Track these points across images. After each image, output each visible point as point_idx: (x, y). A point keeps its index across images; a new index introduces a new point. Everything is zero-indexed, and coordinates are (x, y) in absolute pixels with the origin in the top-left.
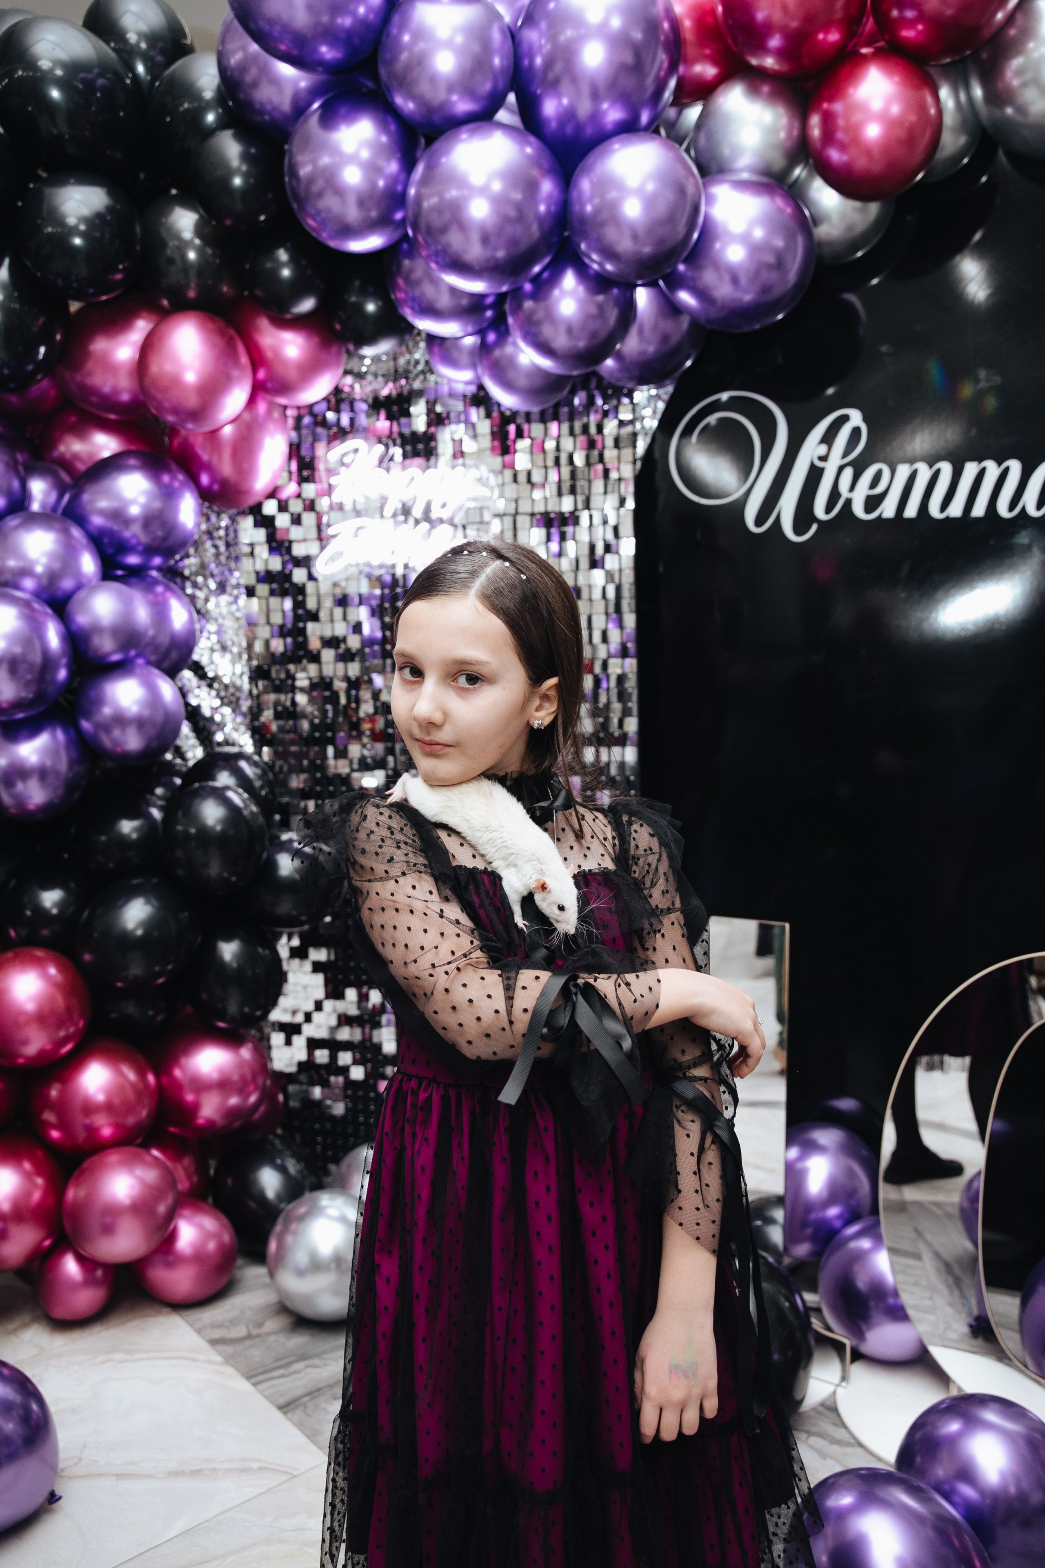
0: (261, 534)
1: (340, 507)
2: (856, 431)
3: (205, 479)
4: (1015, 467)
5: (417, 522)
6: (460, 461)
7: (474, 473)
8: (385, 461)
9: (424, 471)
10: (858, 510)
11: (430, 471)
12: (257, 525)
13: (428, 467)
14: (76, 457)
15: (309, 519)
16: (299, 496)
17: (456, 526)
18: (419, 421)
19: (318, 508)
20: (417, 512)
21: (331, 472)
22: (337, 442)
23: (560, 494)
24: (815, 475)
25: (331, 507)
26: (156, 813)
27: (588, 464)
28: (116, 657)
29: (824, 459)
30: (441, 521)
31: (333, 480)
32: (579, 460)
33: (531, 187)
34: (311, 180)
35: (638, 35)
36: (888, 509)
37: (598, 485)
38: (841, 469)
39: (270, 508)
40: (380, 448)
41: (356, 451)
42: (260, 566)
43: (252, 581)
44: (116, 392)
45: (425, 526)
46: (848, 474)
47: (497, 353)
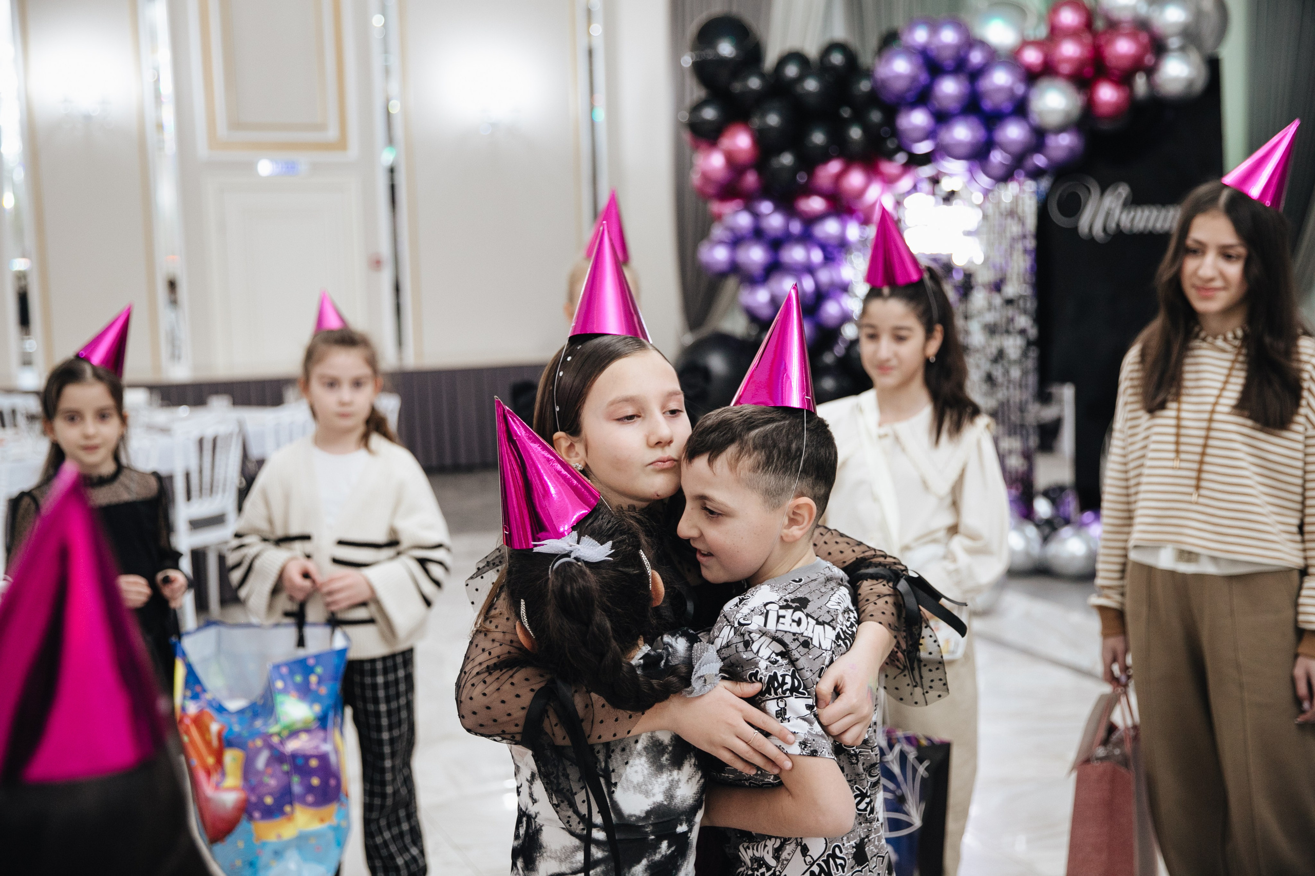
22: (910, 195)
44: (825, 186)
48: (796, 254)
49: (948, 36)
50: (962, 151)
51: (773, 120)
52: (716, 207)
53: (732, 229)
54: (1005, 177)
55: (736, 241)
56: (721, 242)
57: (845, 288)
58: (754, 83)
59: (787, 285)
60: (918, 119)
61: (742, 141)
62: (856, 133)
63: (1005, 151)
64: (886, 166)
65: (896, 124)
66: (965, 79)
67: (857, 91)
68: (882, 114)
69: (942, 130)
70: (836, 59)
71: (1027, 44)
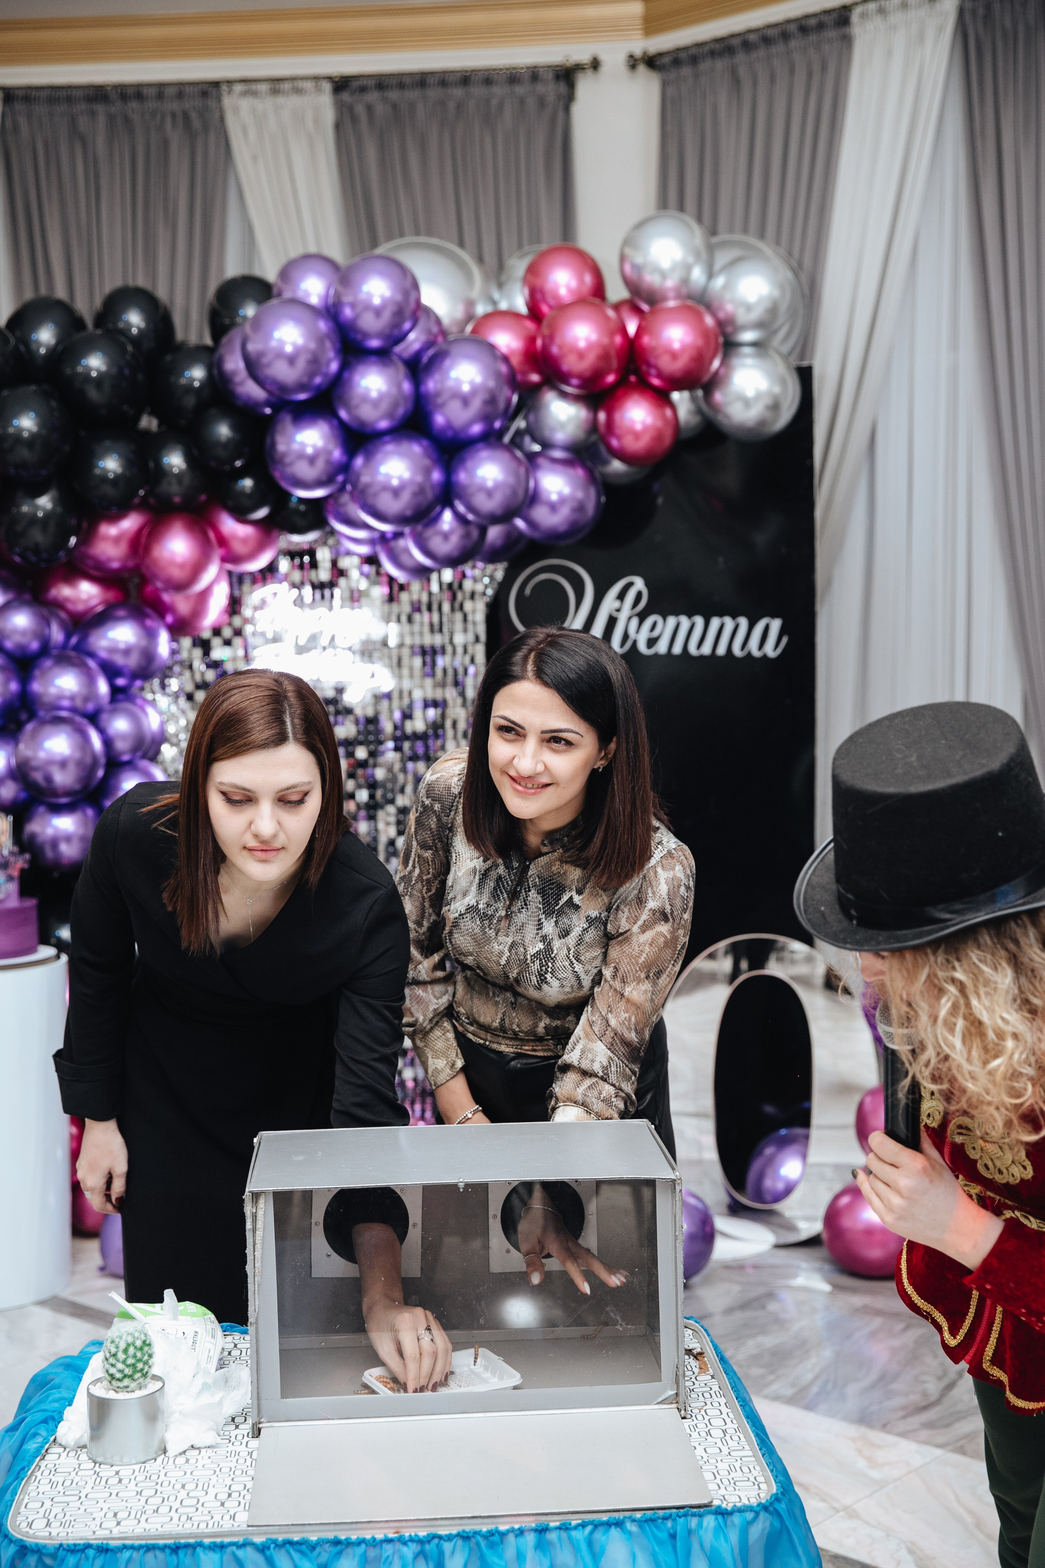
0: (198, 653)
1: (263, 634)
2: (639, 595)
3: (169, 619)
4: (743, 622)
5: (324, 648)
6: (356, 604)
8: (299, 602)
10: (642, 647)
12: (194, 645)
13: (331, 608)
14: (67, 599)
15: (237, 641)
16: (230, 624)
17: (354, 653)
18: (324, 574)
19: (243, 633)
20: (324, 641)
21: (256, 609)
22: (259, 585)
23: (432, 630)
24: (612, 622)
25: (254, 634)
27: (453, 609)
28: (125, 756)
29: (618, 610)
30: (344, 649)
31: (258, 614)
32: (446, 607)
33: (427, 472)
34: (284, 455)
35: (491, 384)
36: (662, 647)
37: (459, 626)
38: (630, 618)
39: (206, 634)
40: (295, 591)
41: (275, 594)
42: (198, 678)
43: (189, 687)
44: (110, 560)
45: (330, 651)
46: (635, 622)
47: (393, 544)
49: (377, 289)
50: (396, 505)
51: (28, 423)
54: (457, 559)
57: (150, 750)
59: (57, 744)
62: (175, 461)
63: (471, 508)
64: (230, 526)
65: (273, 445)
66: (402, 369)
67: (183, 381)
68: (233, 427)
69: (359, 461)
70: (135, 319)
71: (496, 316)
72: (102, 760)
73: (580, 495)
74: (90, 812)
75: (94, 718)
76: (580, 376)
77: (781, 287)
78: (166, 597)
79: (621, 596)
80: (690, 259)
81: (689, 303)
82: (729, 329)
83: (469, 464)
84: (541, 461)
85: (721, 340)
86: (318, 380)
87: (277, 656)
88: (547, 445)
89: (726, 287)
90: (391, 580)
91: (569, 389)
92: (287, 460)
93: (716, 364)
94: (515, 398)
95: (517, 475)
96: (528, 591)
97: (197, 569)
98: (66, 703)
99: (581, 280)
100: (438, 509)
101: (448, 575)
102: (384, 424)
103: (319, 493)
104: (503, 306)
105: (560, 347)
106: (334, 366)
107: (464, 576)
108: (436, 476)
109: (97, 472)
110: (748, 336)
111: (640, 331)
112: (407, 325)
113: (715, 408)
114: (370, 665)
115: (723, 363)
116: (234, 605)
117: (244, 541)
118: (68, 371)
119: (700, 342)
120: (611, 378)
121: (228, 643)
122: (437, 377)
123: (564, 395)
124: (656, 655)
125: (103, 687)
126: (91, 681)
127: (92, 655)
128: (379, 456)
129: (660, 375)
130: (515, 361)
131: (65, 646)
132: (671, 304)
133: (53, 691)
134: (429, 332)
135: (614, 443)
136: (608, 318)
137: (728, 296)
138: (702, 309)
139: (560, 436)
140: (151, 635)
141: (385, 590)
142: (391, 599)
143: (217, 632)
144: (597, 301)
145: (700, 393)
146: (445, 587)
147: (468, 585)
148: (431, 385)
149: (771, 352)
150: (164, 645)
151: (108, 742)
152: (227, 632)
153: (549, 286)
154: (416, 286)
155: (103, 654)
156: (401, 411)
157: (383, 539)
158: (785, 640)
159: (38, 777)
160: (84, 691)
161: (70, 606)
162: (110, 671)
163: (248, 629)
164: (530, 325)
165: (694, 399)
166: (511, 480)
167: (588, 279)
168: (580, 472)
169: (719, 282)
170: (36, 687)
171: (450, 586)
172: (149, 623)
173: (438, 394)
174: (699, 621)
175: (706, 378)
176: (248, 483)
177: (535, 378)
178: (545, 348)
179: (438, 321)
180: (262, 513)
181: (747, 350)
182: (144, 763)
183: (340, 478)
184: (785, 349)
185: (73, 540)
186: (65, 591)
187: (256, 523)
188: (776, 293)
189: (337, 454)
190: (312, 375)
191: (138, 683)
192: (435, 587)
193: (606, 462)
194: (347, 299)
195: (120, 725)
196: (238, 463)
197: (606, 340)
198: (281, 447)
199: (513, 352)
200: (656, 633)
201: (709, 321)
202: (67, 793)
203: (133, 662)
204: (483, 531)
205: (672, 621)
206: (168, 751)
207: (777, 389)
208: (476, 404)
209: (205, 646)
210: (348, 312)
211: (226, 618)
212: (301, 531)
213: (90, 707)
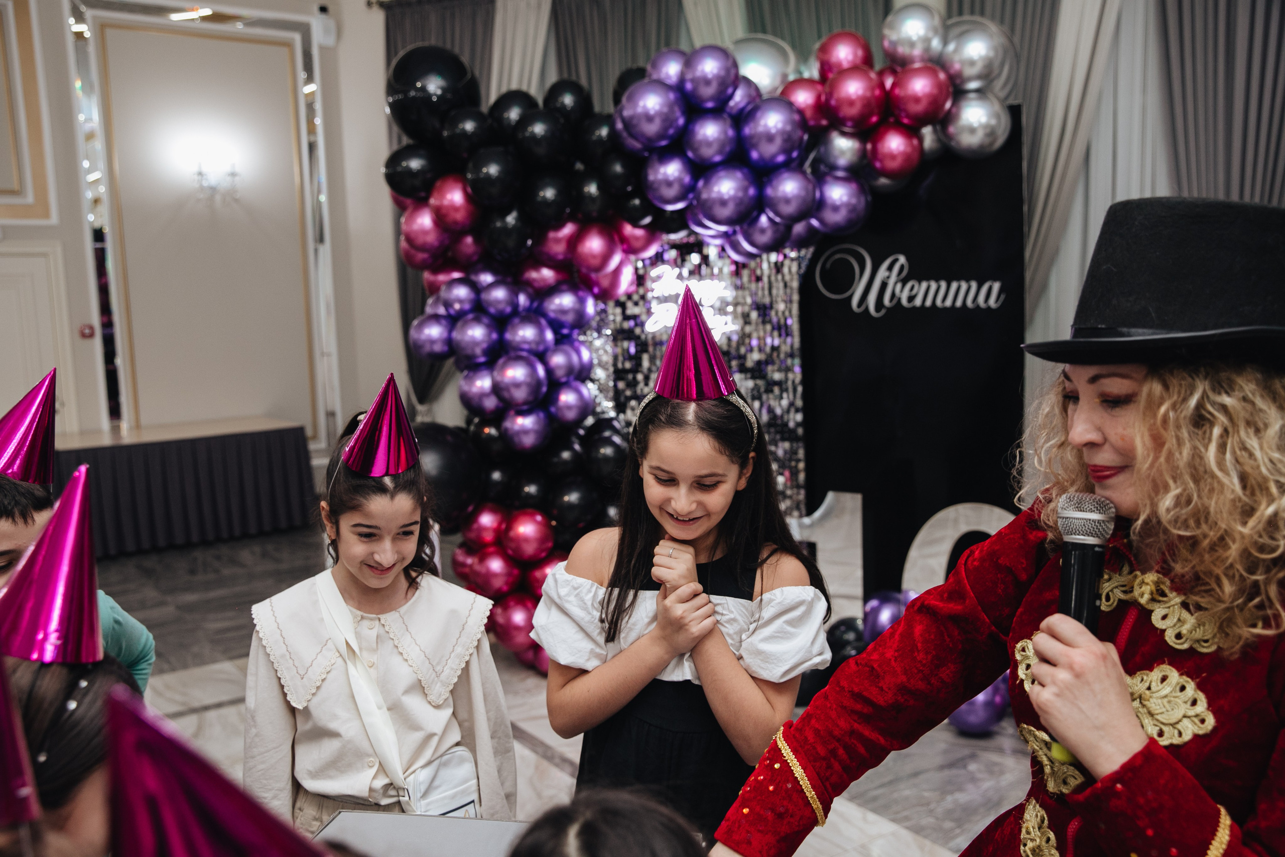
0: (618, 311)
1: (658, 298)
2: (902, 267)
3: (596, 290)
4: (974, 285)
7: (723, 284)
8: (680, 276)
9: (699, 281)
10: (904, 302)
11: (702, 282)
12: (616, 305)
14: (534, 280)
15: (642, 303)
16: (637, 292)
19: (646, 298)
21: (654, 281)
22: (655, 265)
23: (764, 294)
24: (884, 285)
26: (577, 447)
27: (777, 280)
28: (564, 380)
31: (655, 285)
32: (773, 278)
33: (745, 190)
34: (653, 182)
35: (788, 128)
36: (918, 302)
37: (781, 290)
38: (896, 283)
39: (623, 299)
40: (677, 270)
41: (665, 272)
42: (618, 326)
44: (557, 254)
46: (899, 286)
47: (733, 238)
48: (526, 333)
49: (710, 67)
50: (726, 212)
51: (493, 170)
52: (427, 275)
53: (448, 304)
54: (776, 246)
55: (453, 320)
56: (436, 318)
57: (583, 374)
58: (469, 126)
59: (516, 373)
60: (672, 169)
61: (455, 197)
62: (592, 189)
63: (777, 213)
64: (628, 229)
65: (646, 176)
66: (729, 121)
67: (594, 138)
68: (623, 166)
69: (701, 183)
70: (568, 100)
71: (801, 82)
72: (545, 382)
73: (854, 201)
74: (542, 415)
75: (542, 356)
76: (852, 119)
77: (996, 49)
78: (593, 276)
79: (890, 268)
80: (930, 34)
81: (929, 65)
82: (958, 81)
83: (775, 183)
84: (829, 179)
85: (951, 89)
86: (671, 131)
87: (668, 311)
88: (833, 167)
89: (956, 50)
90: (736, 263)
91: (847, 130)
92: (656, 186)
93: (948, 105)
94: (806, 137)
95: (806, 189)
96: (828, 265)
97: (606, 257)
98: (526, 346)
99: (855, 55)
100: (755, 214)
101: (774, 257)
102: (718, 158)
103: (680, 206)
104: (806, 75)
105: (838, 100)
106: (681, 121)
107: (785, 256)
108: (752, 191)
109: (539, 199)
110: (973, 85)
111: (894, 85)
112: (730, 91)
113: (949, 137)
114: (724, 317)
115: (953, 105)
116: (640, 280)
117: (637, 238)
118: (520, 136)
119: (935, 91)
120: (874, 119)
121: (636, 304)
122: (752, 125)
123: (844, 134)
124: (914, 308)
125: (549, 335)
126: (541, 332)
127: (544, 315)
128: (714, 179)
129: (908, 116)
130: (809, 114)
131: (528, 310)
132: (917, 65)
133: (518, 339)
134: (749, 96)
135: (878, 165)
136: (870, 79)
137: (956, 58)
138: (937, 68)
139: (842, 161)
140: (582, 301)
141: (733, 268)
142: (737, 273)
143: (629, 296)
144: (865, 68)
145: (938, 127)
146: (772, 265)
147: (787, 262)
148: (747, 131)
149: (990, 96)
150: (591, 307)
151: (549, 371)
152: (636, 297)
153: (834, 59)
154: (735, 65)
155: (552, 315)
156: (728, 149)
157: (725, 235)
158: (1003, 297)
159: (506, 394)
160: (537, 339)
161: (536, 285)
162: (556, 325)
163: (650, 295)
164: (819, 87)
165: (935, 131)
166: (803, 193)
167: (860, 53)
168: (854, 186)
169: (951, 47)
170: (508, 336)
171: (776, 263)
172: (581, 293)
173: (751, 137)
174: (943, 284)
175: (941, 115)
176: (637, 202)
177: (824, 122)
178: (828, 100)
179: (757, 89)
180: (647, 220)
181: (972, 95)
182: (578, 384)
183: (691, 196)
184: (1002, 94)
185: (529, 242)
186: (534, 275)
187: (644, 227)
188: (992, 54)
189: (687, 179)
190: (666, 129)
191: (576, 332)
192: (765, 266)
193: (876, 179)
194: (689, 76)
195: (558, 360)
196: (629, 189)
197: (868, 94)
198: (651, 177)
199: (808, 106)
200: (914, 292)
201: (942, 76)
202: (525, 403)
203: (569, 318)
204: (789, 228)
205: (924, 285)
206: (600, 373)
207: (993, 122)
208: (778, 142)
209: (622, 305)
210: (689, 86)
211: (633, 288)
212: (675, 231)
213: (541, 348)
